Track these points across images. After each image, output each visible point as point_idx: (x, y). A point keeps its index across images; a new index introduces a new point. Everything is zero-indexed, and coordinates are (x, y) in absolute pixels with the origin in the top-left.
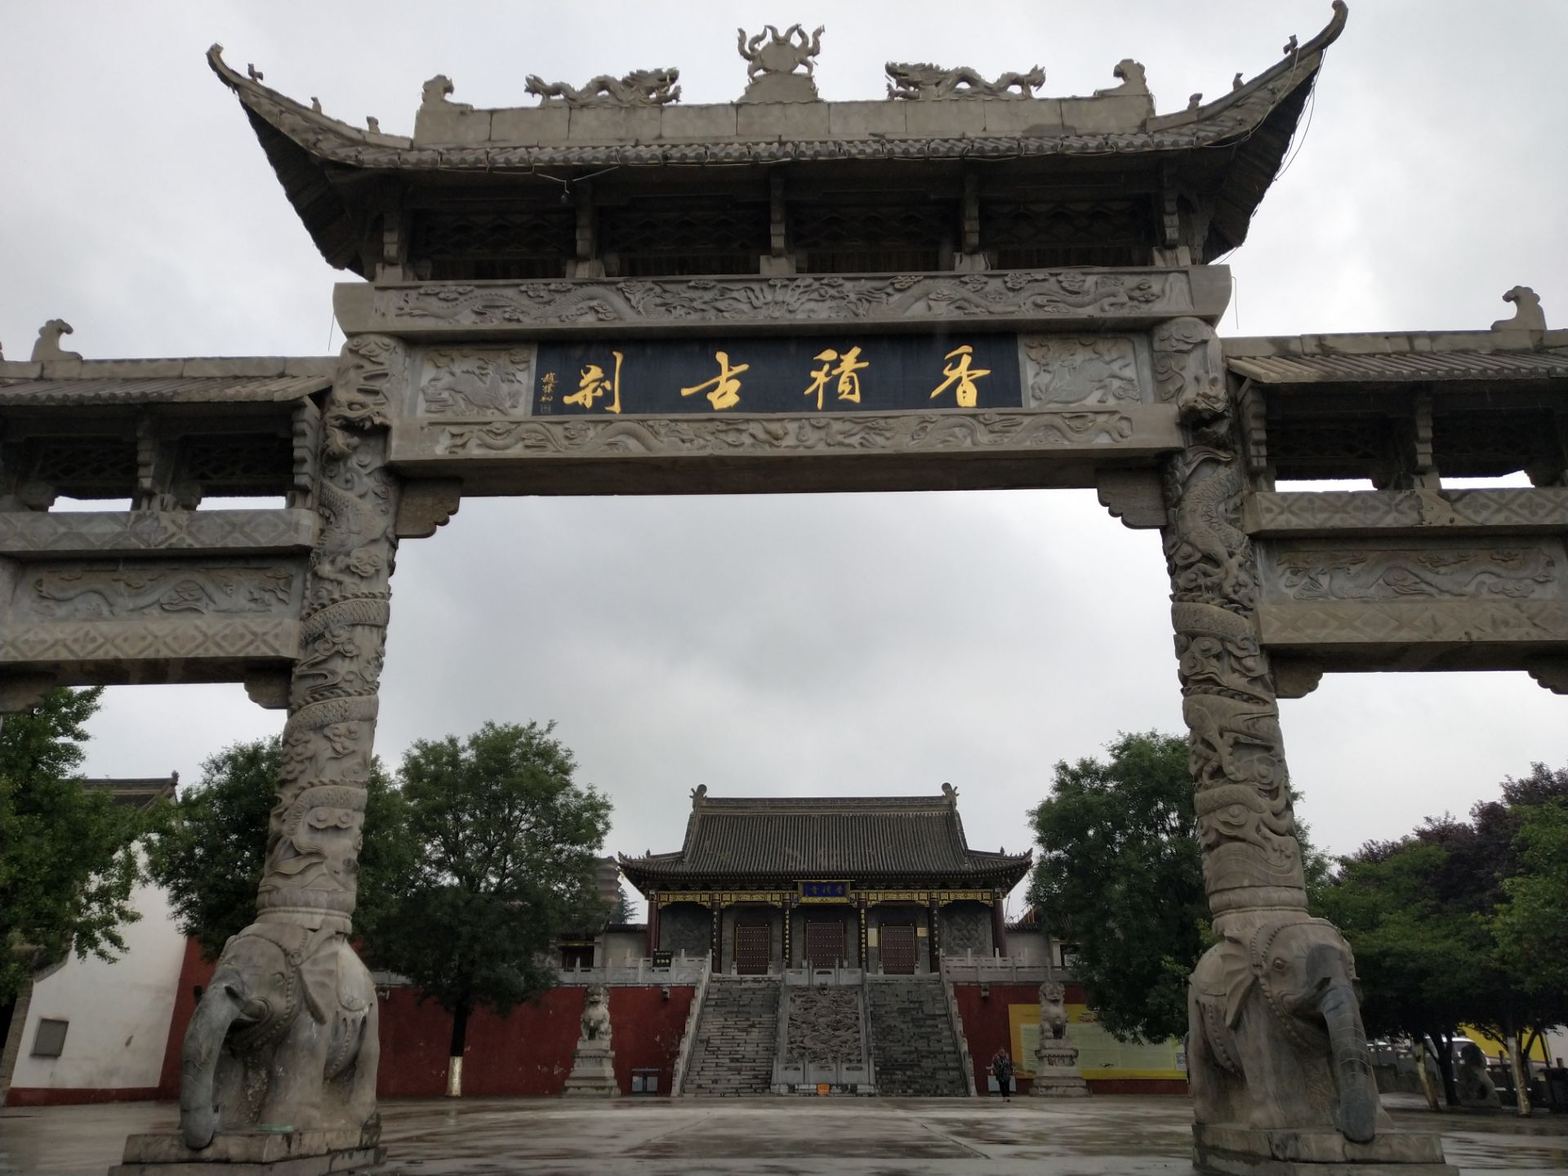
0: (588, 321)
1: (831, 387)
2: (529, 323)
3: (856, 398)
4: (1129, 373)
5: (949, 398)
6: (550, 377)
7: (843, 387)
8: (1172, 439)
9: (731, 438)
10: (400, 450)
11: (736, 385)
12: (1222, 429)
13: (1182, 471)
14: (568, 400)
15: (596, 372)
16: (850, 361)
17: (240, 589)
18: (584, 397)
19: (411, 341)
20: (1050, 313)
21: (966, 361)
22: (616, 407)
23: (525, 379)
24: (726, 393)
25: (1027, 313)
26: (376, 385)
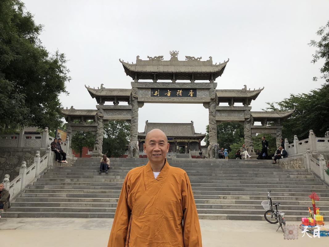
0: (156, 87)
1: (179, 94)
2: (150, 87)
4: (207, 93)
5: (189, 96)
6: (152, 92)
7: (180, 94)
8: (210, 101)
9: (170, 99)
10: (139, 100)
11: (170, 93)
12: (214, 100)
13: (211, 104)
14: (154, 95)
15: (157, 92)
16: (181, 91)
17: (125, 113)
18: (156, 94)
19: (138, 88)
20: (200, 87)
21: (192, 92)
22: (159, 96)
23: (150, 92)
24: (169, 94)
25: (198, 87)
26: (136, 93)
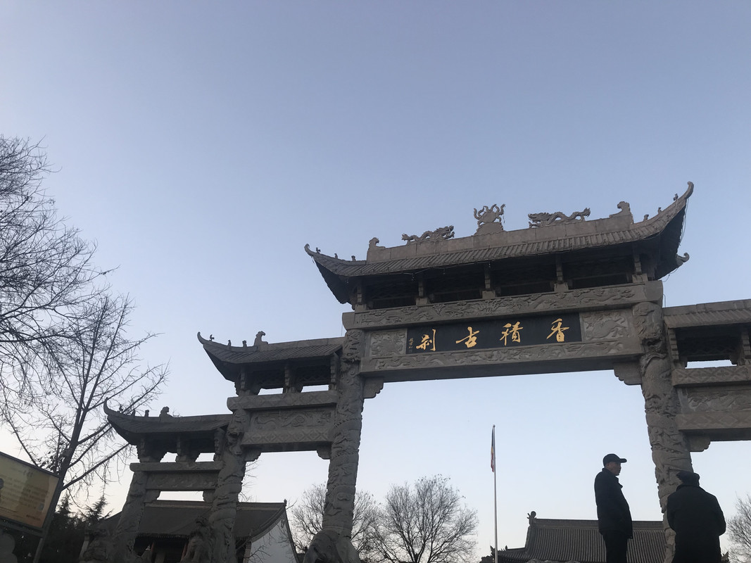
0: (424, 320)
1: (509, 337)
2: (403, 322)
3: (519, 341)
4: (625, 324)
5: (554, 339)
6: (411, 340)
7: (514, 337)
8: (639, 350)
9: (473, 358)
10: (363, 368)
11: (475, 338)
12: (659, 345)
13: (644, 361)
14: (417, 347)
15: (427, 337)
16: (516, 327)
18: (423, 346)
19: (366, 330)
20: (590, 305)
21: (560, 324)
22: (434, 349)
23: (403, 341)
24: (472, 342)
25: (583, 305)
26: (356, 346)
